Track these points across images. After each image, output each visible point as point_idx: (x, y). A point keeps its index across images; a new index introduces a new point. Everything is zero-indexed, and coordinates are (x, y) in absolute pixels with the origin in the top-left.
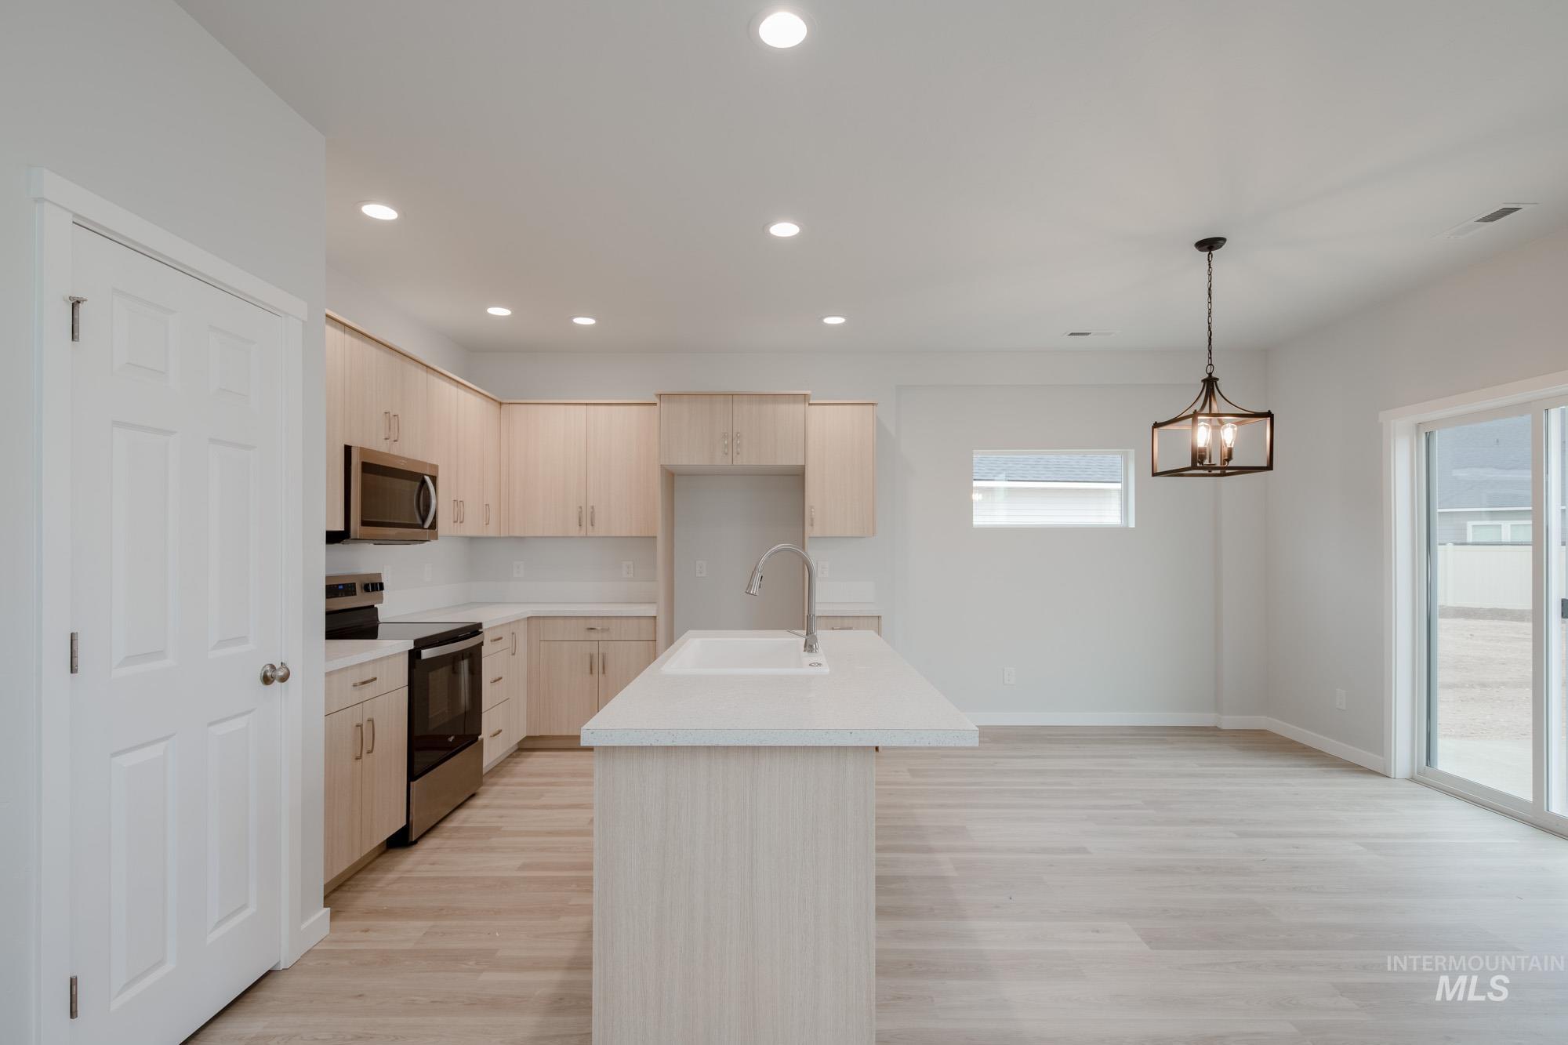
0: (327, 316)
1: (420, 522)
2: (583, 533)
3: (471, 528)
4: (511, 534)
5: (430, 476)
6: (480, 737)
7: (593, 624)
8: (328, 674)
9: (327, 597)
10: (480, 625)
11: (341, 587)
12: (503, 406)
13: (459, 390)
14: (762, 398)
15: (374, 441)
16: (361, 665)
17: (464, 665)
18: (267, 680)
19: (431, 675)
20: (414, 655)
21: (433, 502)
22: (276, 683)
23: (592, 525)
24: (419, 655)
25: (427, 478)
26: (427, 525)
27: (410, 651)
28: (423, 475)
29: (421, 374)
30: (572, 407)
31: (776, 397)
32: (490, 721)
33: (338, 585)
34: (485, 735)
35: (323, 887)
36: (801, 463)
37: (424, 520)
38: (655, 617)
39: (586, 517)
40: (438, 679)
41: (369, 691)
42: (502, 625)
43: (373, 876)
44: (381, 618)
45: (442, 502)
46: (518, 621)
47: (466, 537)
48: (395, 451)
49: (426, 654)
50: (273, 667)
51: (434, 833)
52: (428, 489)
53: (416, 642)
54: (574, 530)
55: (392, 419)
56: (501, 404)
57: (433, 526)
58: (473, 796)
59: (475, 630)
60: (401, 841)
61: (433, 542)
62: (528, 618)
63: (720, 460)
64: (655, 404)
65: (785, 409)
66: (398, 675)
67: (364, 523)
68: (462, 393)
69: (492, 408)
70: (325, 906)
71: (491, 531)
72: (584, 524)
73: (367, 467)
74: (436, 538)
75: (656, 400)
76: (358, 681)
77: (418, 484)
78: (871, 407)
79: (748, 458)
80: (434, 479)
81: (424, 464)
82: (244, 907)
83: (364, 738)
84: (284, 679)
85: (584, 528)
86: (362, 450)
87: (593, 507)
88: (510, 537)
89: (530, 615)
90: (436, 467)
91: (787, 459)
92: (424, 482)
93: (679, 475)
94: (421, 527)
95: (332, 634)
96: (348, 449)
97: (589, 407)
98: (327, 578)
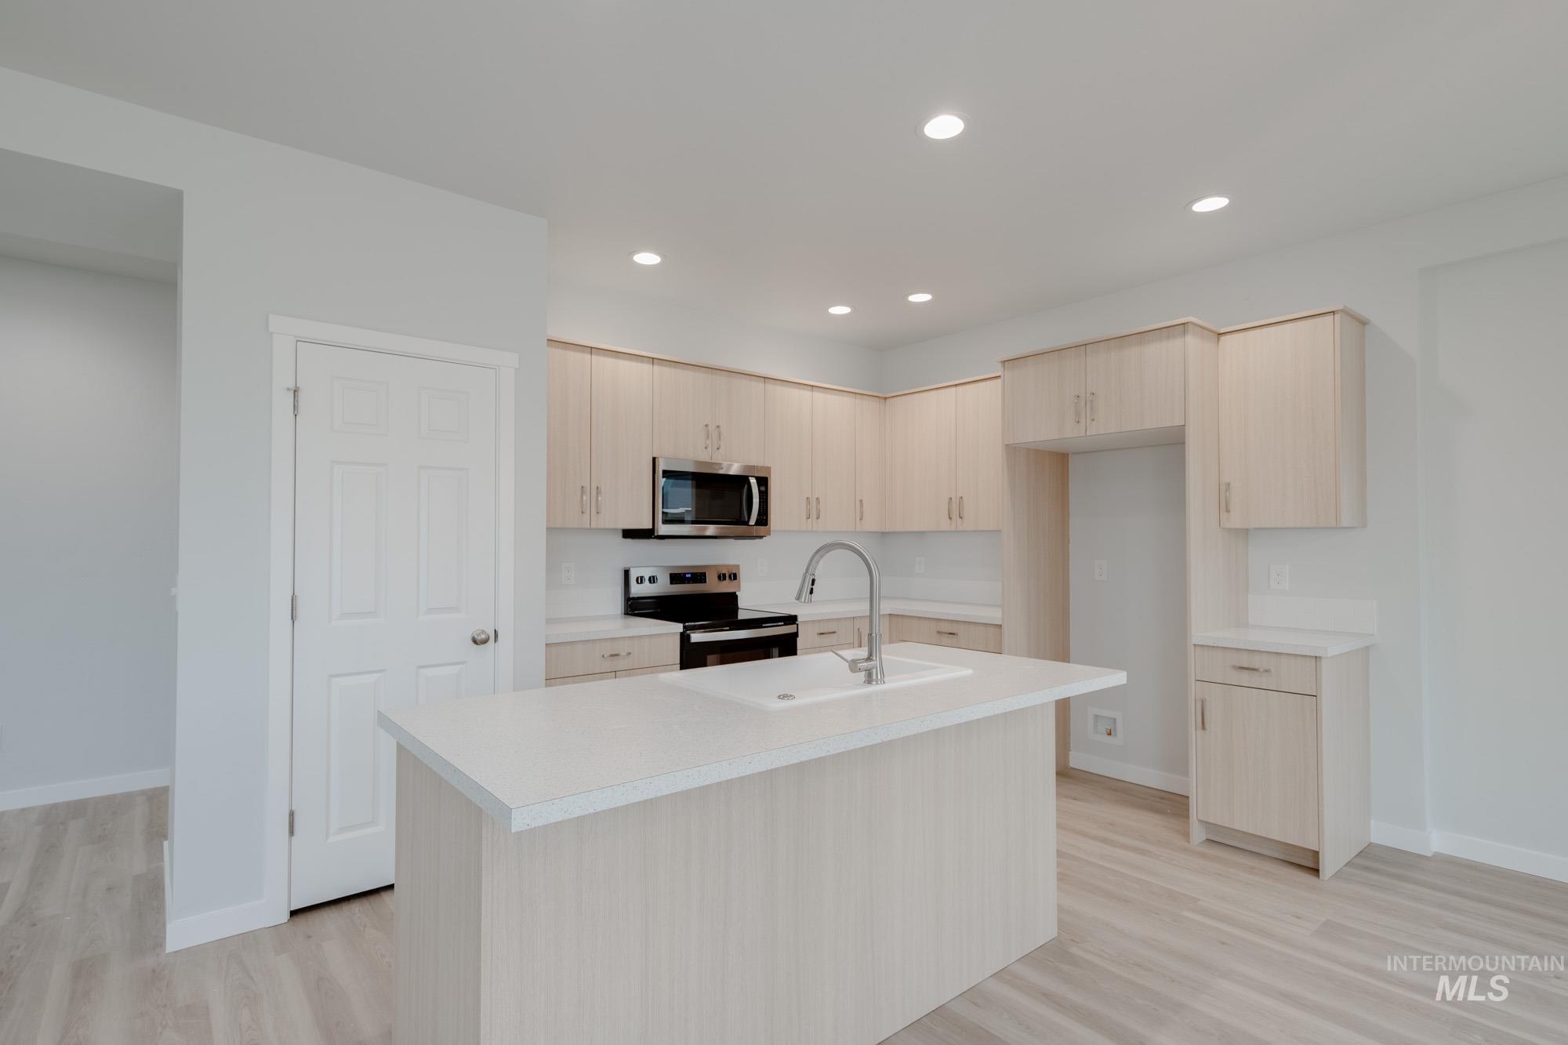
1: (746, 519)
2: (950, 527)
4: (895, 529)
5: (755, 478)
7: (943, 627)
10: (795, 617)
11: (689, 576)
12: (887, 400)
16: (613, 640)
20: (685, 638)
23: (960, 518)
24: (689, 637)
25: (753, 481)
27: (681, 633)
29: (756, 386)
30: (943, 391)
31: (1142, 336)
33: (685, 574)
36: (1178, 422)
37: (749, 518)
38: (1001, 625)
39: (954, 506)
41: (622, 662)
42: (836, 620)
44: (741, 604)
48: (718, 458)
49: (696, 637)
52: (752, 490)
53: (688, 626)
54: (945, 525)
55: (711, 430)
56: (885, 398)
57: (763, 522)
59: (791, 620)
62: (890, 614)
63: (1071, 431)
64: (999, 376)
71: (870, 526)
72: (953, 517)
74: (769, 534)
76: (608, 653)
77: (747, 486)
78: (1330, 318)
79: (1105, 424)
80: (763, 480)
85: (952, 521)
86: (668, 461)
87: (960, 498)
91: (1158, 418)
92: (749, 484)
93: (1073, 453)
94: (746, 524)
96: (654, 461)
97: (958, 388)
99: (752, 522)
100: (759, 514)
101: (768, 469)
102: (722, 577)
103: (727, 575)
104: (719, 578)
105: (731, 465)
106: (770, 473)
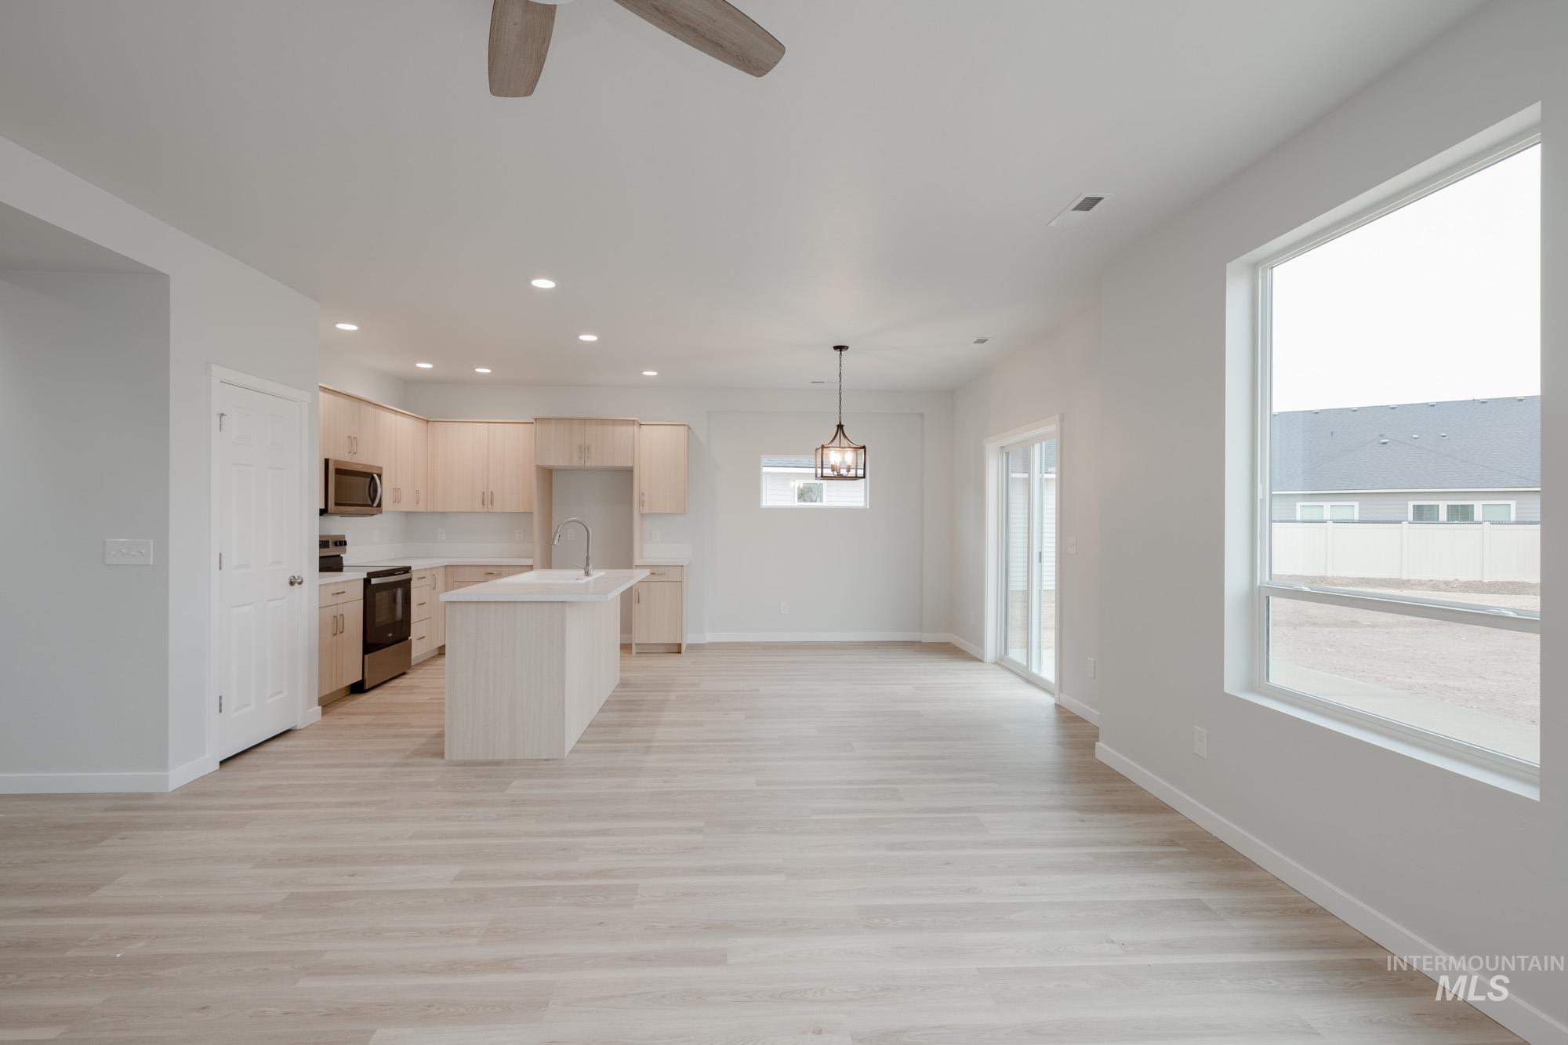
0: (321, 387)
1: (371, 503)
2: (485, 510)
3: (406, 506)
4: (435, 510)
5: (377, 474)
6: (410, 638)
7: (490, 570)
8: (320, 586)
9: (320, 548)
10: (410, 568)
12: (429, 424)
13: (398, 417)
14: (604, 422)
15: (342, 455)
16: (336, 583)
17: (399, 592)
18: (292, 583)
19: (377, 594)
20: (367, 581)
21: (379, 490)
22: (296, 585)
23: (492, 504)
24: (370, 581)
25: (375, 475)
26: (375, 504)
27: (364, 579)
28: (373, 473)
29: (371, 409)
30: (477, 424)
31: (615, 422)
32: (416, 630)
33: (325, 541)
34: (413, 637)
35: (317, 699)
36: (630, 465)
37: (373, 502)
38: (532, 566)
39: (487, 499)
40: (382, 597)
41: (340, 598)
42: (426, 569)
43: (342, 703)
44: (345, 563)
45: (385, 490)
46: (438, 567)
47: (402, 512)
48: (354, 461)
49: (374, 581)
50: (294, 577)
51: (379, 688)
52: (376, 483)
53: (368, 574)
54: (479, 508)
55: (353, 440)
56: (427, 422)
57: (379, 505)
58: (404, 674)
59: (407, 570)
60: (358, 688)
61: (379, 515)
62: (446, 566)
63: (576, 463)
64: (532, 423)
65: (620, 430)
66: (358, 591)
67: (337, 504)
68: (399, 418)
69: (421, 425)
70: (319, 705)
71: (421, 508)
72: (486, 503)
73: (338, 471)
74: (381, 513)
75: (533, 421)
76: (335, 592)
77: (369, 479)
78: (683, 427)
79: (594, 461)
80: (380, 476)
81: (374, 467)
82: (281, 692)
83: (337, 626)
84: (300, 583)
85: (486, 505)
86: (336, 461)
87: (492, 493)
88: (434, 512)
89: (446, 564)
90: (381, 468)
91: (620, 462)
92: (373, 478)
93: (555, 470)
94: (372, 506)
95: (322, 569)
96: (327, 461)
97: (490, 424)
98: (320, 536)
105: (364, 464)
106: (382, 471)
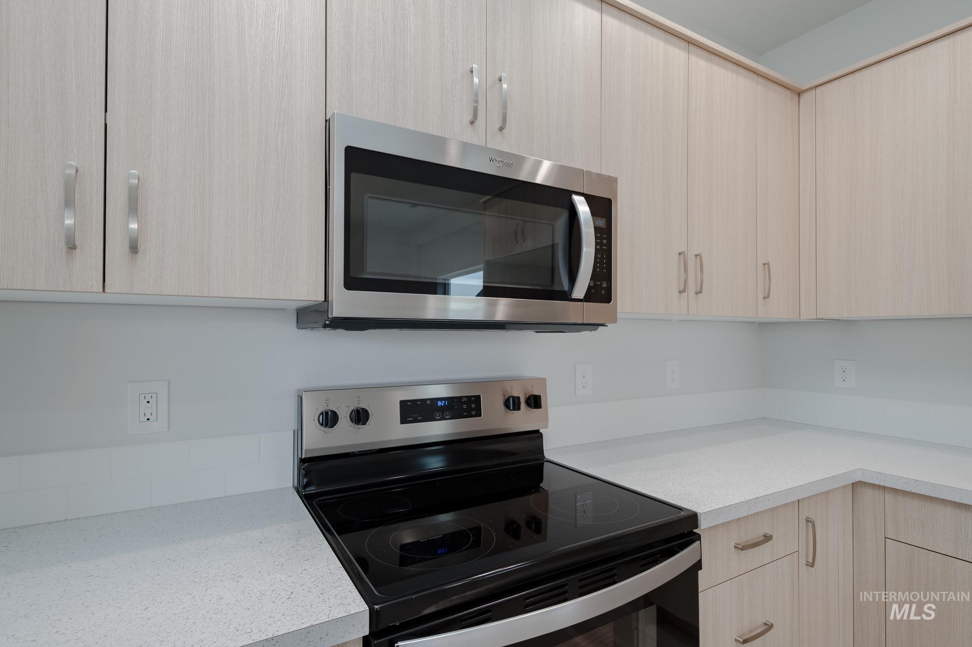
56: (800, 92)
99: (580, 291)
100: (594, 276)
101: (612, 181)
102: (512, 403)
103: (522, 400)
104: (507, 404)
105: (537, 165)
106: (615, 192)
